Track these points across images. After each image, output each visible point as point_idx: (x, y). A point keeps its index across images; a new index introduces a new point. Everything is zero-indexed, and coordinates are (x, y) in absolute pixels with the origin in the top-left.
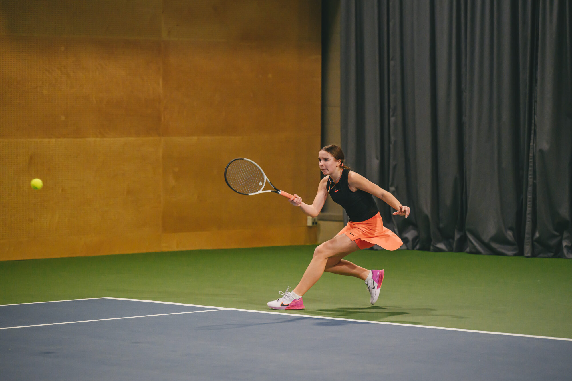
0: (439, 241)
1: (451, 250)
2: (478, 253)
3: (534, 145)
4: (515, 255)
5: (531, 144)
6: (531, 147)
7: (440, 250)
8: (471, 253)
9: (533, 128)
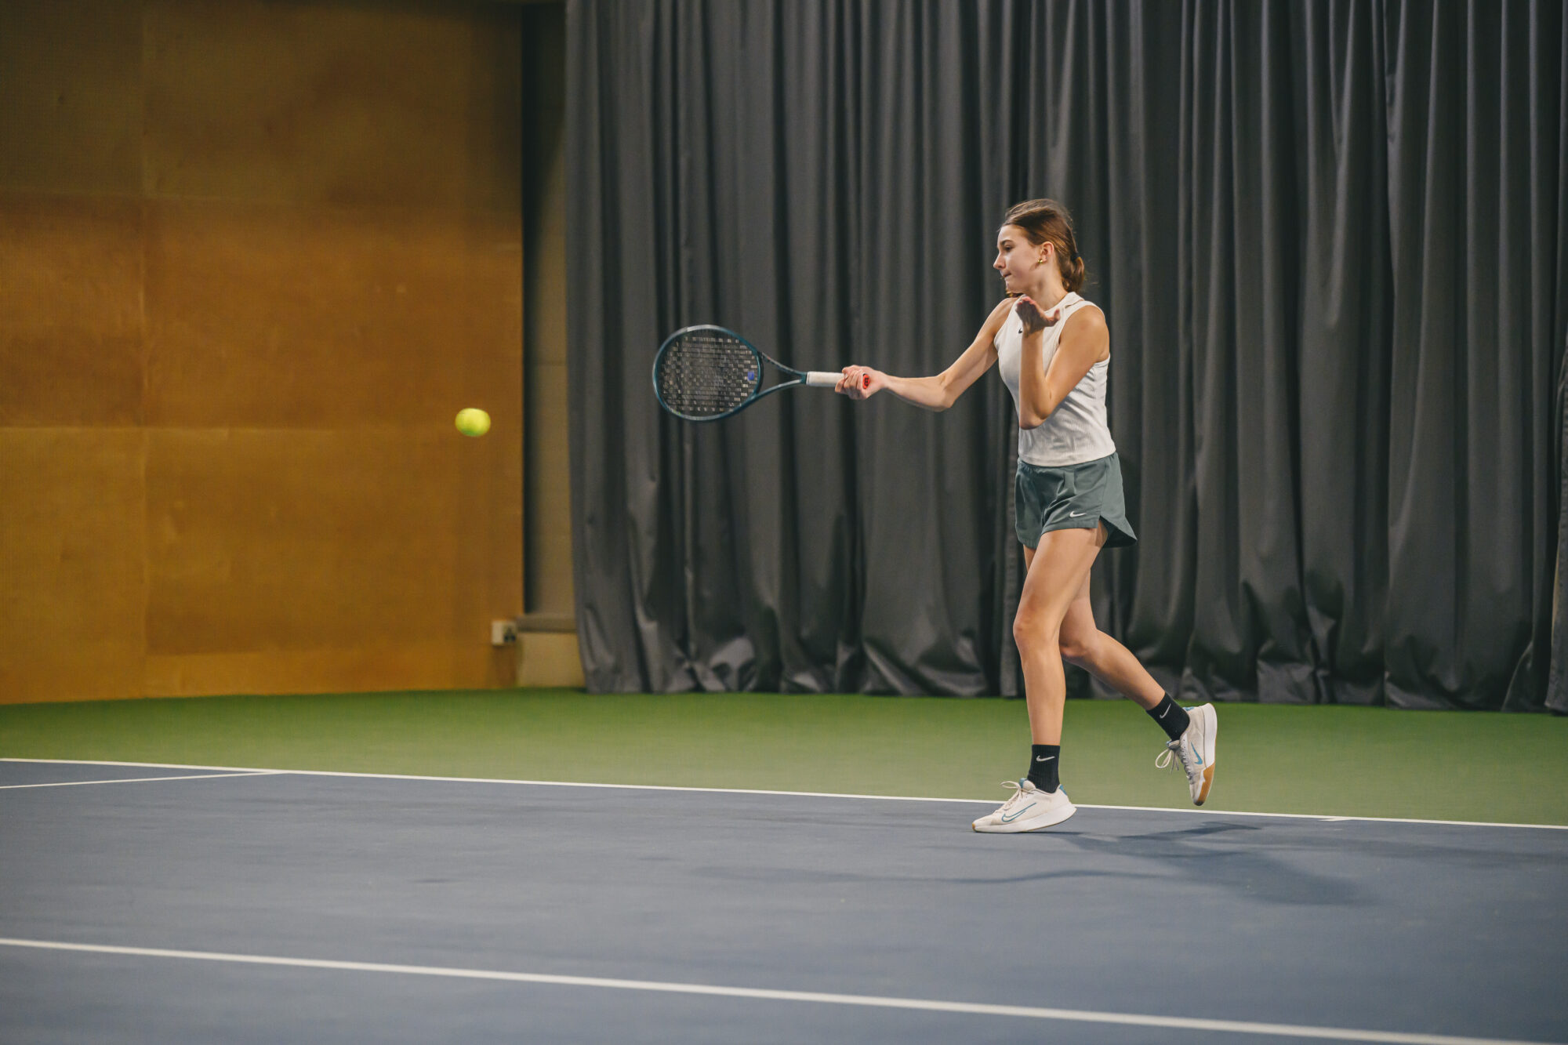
0: (800, 669)
1: (829, 690)
2: (891, 692)
4: (980, 695)
7: (802, 690)
8: (875, 693)
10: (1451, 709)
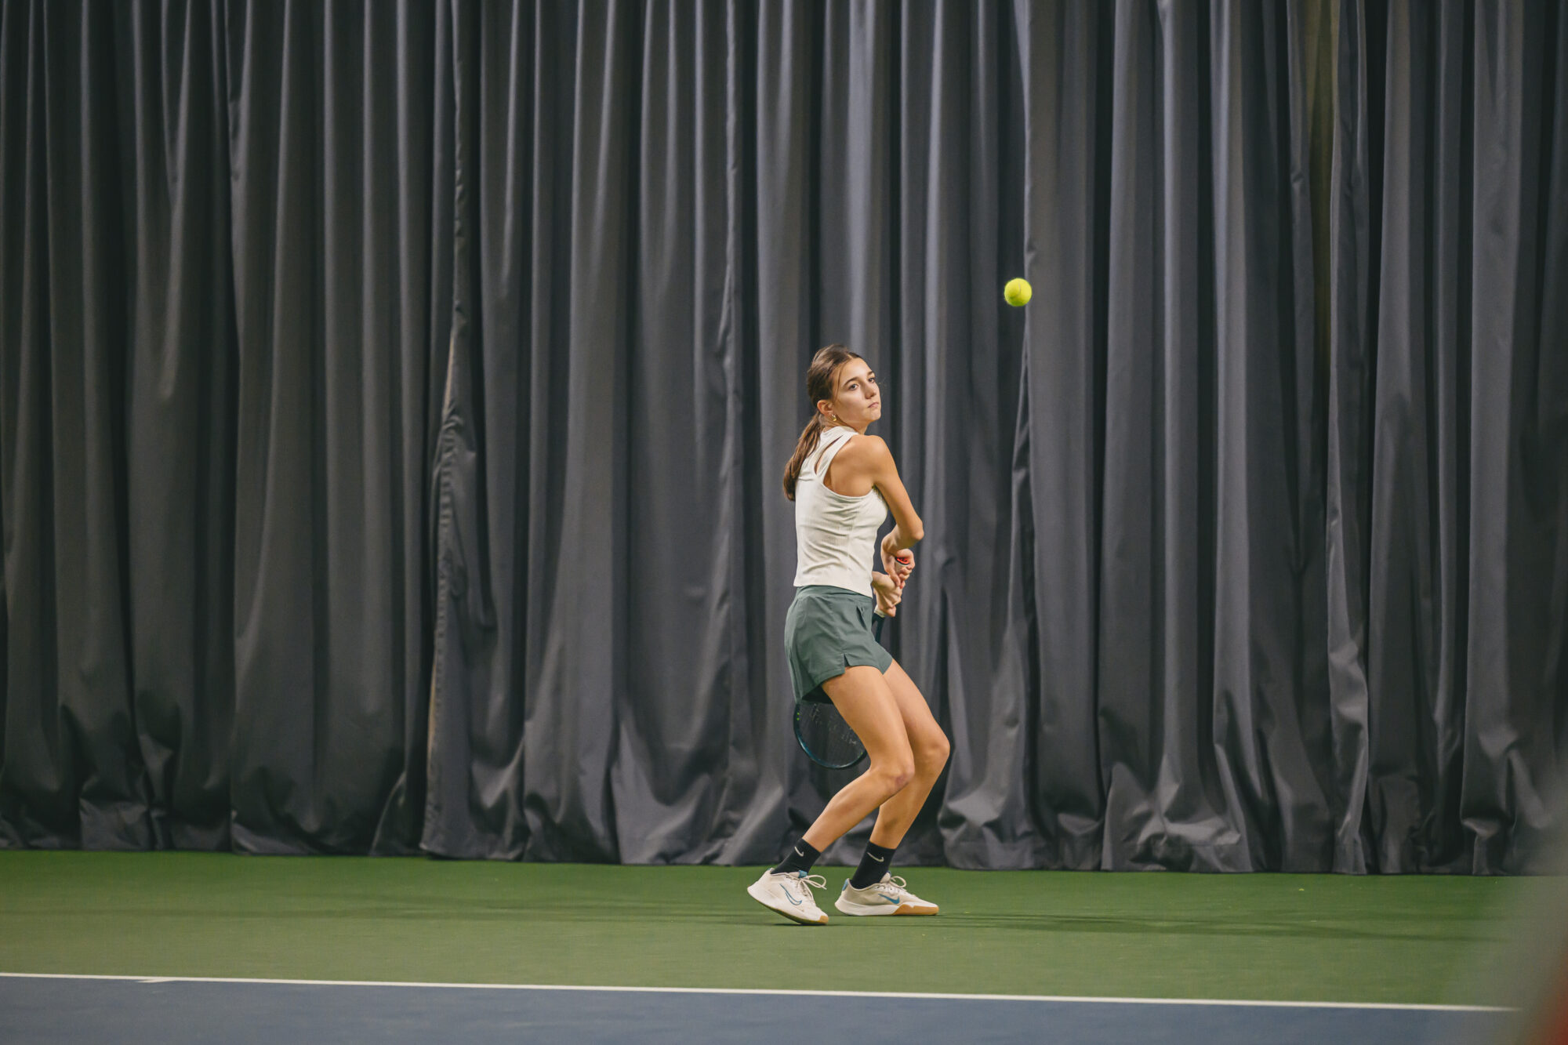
10: (310, 854)
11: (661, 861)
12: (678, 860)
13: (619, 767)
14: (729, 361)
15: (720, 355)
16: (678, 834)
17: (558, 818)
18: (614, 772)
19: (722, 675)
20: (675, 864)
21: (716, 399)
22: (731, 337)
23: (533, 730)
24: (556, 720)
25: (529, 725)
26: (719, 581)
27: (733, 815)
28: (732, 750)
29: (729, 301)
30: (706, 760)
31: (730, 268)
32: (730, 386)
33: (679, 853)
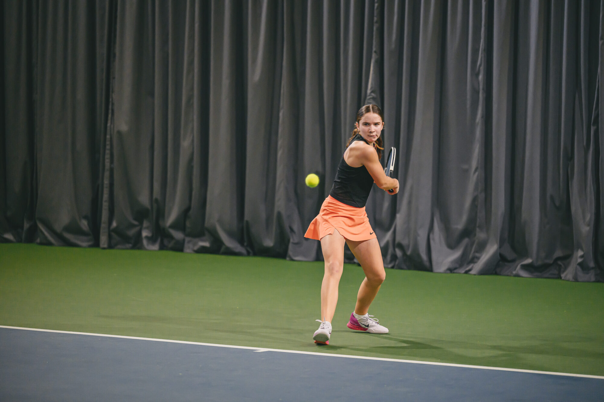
3: (112, 126)
5: (109, 125)
6: (108, 128)
9: (110, 107)
11: (449, 272)
12: (455, 271)
13: (433, 234)
14: (481, 77)
15: (477, 75)
16: (455, 261)
17: (409, 253)
18: (431, 236)
19: (475, 199)
20: (454, 273)
21: (476, 92)
22: (482, 68)
23: (400, 218)
24: (409, 215)
25: (398, 216)
26: (474, 164)
27: (477, 255)
28: (478, 229)
29: (482, 54)
30: (467, 233)
31: (482, 41)
32: (481, 87)
33: (455, 269)
